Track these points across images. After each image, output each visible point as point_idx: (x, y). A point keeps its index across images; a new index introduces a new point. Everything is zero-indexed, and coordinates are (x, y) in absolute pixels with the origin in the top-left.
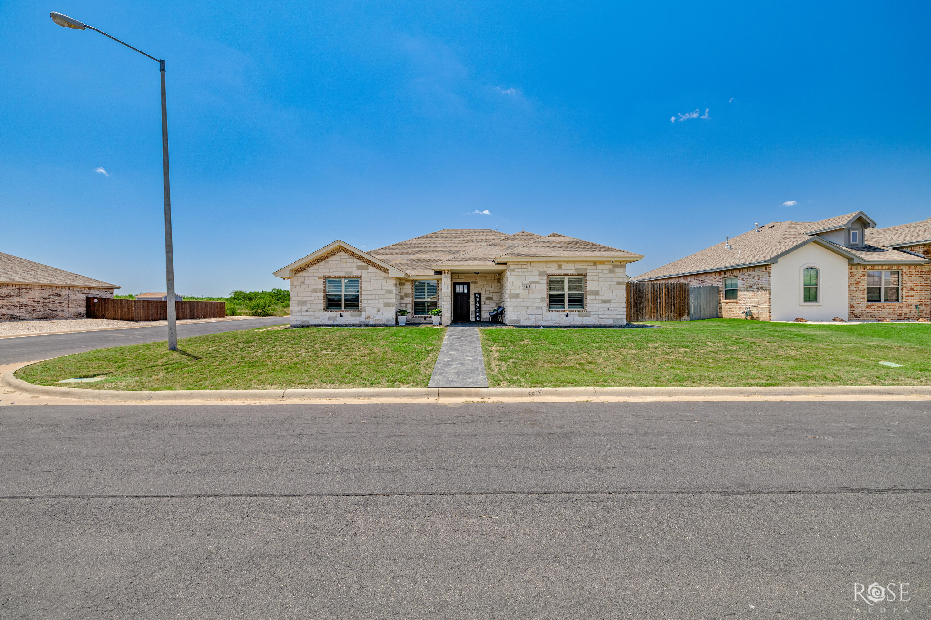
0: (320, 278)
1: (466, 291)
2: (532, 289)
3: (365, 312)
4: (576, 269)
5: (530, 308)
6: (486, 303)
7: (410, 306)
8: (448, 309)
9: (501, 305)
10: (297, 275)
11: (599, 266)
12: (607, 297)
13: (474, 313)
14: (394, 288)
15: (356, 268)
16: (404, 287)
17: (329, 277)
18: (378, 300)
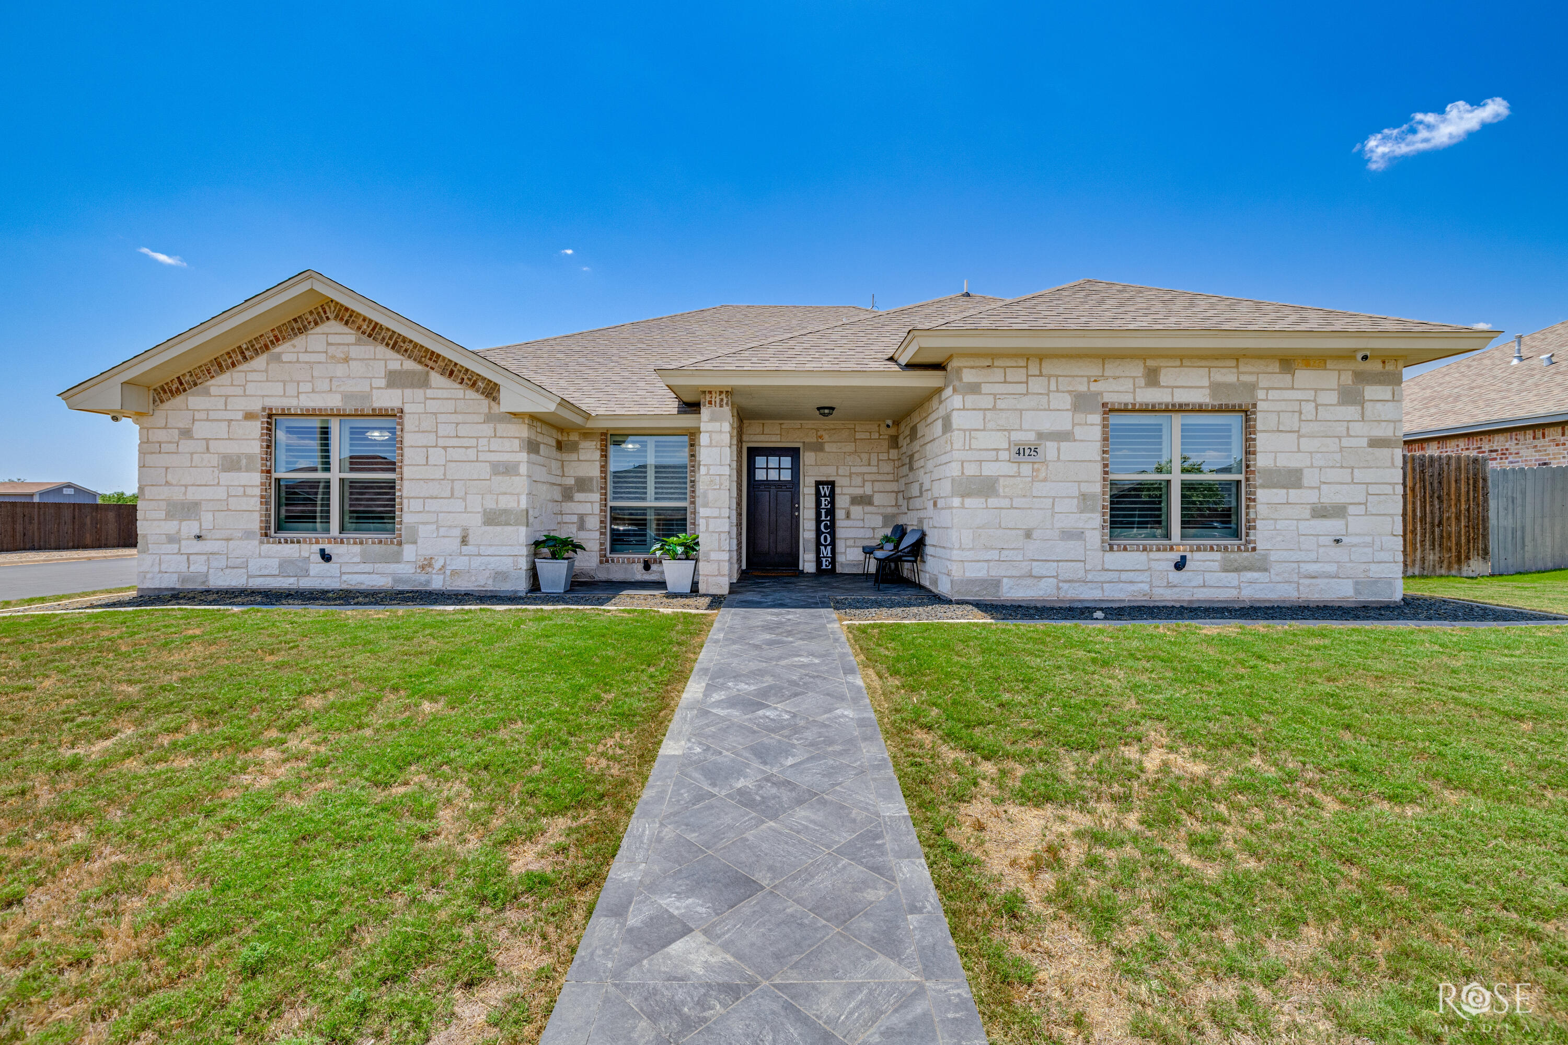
0: (249, 416)
1: (786, 476)
2: (1044, 462)
3: (415, 543)
4: (1215, 387)
5: (1035, 535)
6: (852, 516)
7: (593, 523)
8: (724, 536)
9: (910, 521)
10: (167, 405)
11: (1304, 377)
12: (1330, 496)
13: (812, 546)
14: (524, 456)
15: (383, 383)
16: (574, 456)
17: (285, 413)
18: (464, 500)
